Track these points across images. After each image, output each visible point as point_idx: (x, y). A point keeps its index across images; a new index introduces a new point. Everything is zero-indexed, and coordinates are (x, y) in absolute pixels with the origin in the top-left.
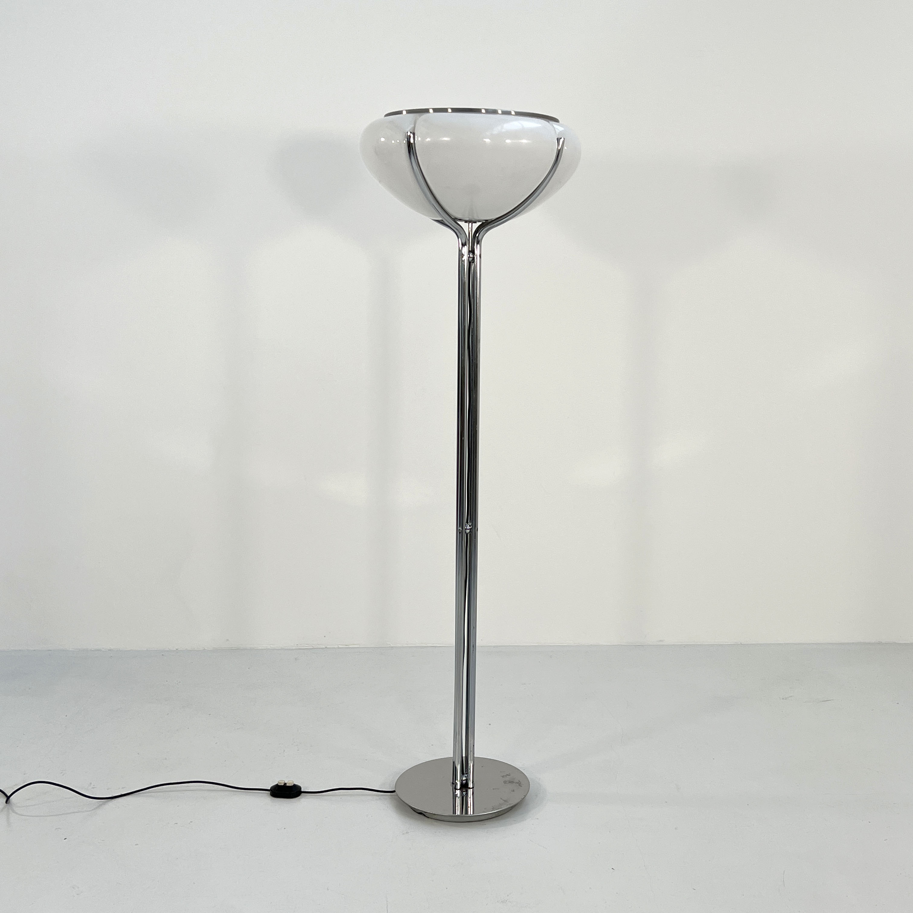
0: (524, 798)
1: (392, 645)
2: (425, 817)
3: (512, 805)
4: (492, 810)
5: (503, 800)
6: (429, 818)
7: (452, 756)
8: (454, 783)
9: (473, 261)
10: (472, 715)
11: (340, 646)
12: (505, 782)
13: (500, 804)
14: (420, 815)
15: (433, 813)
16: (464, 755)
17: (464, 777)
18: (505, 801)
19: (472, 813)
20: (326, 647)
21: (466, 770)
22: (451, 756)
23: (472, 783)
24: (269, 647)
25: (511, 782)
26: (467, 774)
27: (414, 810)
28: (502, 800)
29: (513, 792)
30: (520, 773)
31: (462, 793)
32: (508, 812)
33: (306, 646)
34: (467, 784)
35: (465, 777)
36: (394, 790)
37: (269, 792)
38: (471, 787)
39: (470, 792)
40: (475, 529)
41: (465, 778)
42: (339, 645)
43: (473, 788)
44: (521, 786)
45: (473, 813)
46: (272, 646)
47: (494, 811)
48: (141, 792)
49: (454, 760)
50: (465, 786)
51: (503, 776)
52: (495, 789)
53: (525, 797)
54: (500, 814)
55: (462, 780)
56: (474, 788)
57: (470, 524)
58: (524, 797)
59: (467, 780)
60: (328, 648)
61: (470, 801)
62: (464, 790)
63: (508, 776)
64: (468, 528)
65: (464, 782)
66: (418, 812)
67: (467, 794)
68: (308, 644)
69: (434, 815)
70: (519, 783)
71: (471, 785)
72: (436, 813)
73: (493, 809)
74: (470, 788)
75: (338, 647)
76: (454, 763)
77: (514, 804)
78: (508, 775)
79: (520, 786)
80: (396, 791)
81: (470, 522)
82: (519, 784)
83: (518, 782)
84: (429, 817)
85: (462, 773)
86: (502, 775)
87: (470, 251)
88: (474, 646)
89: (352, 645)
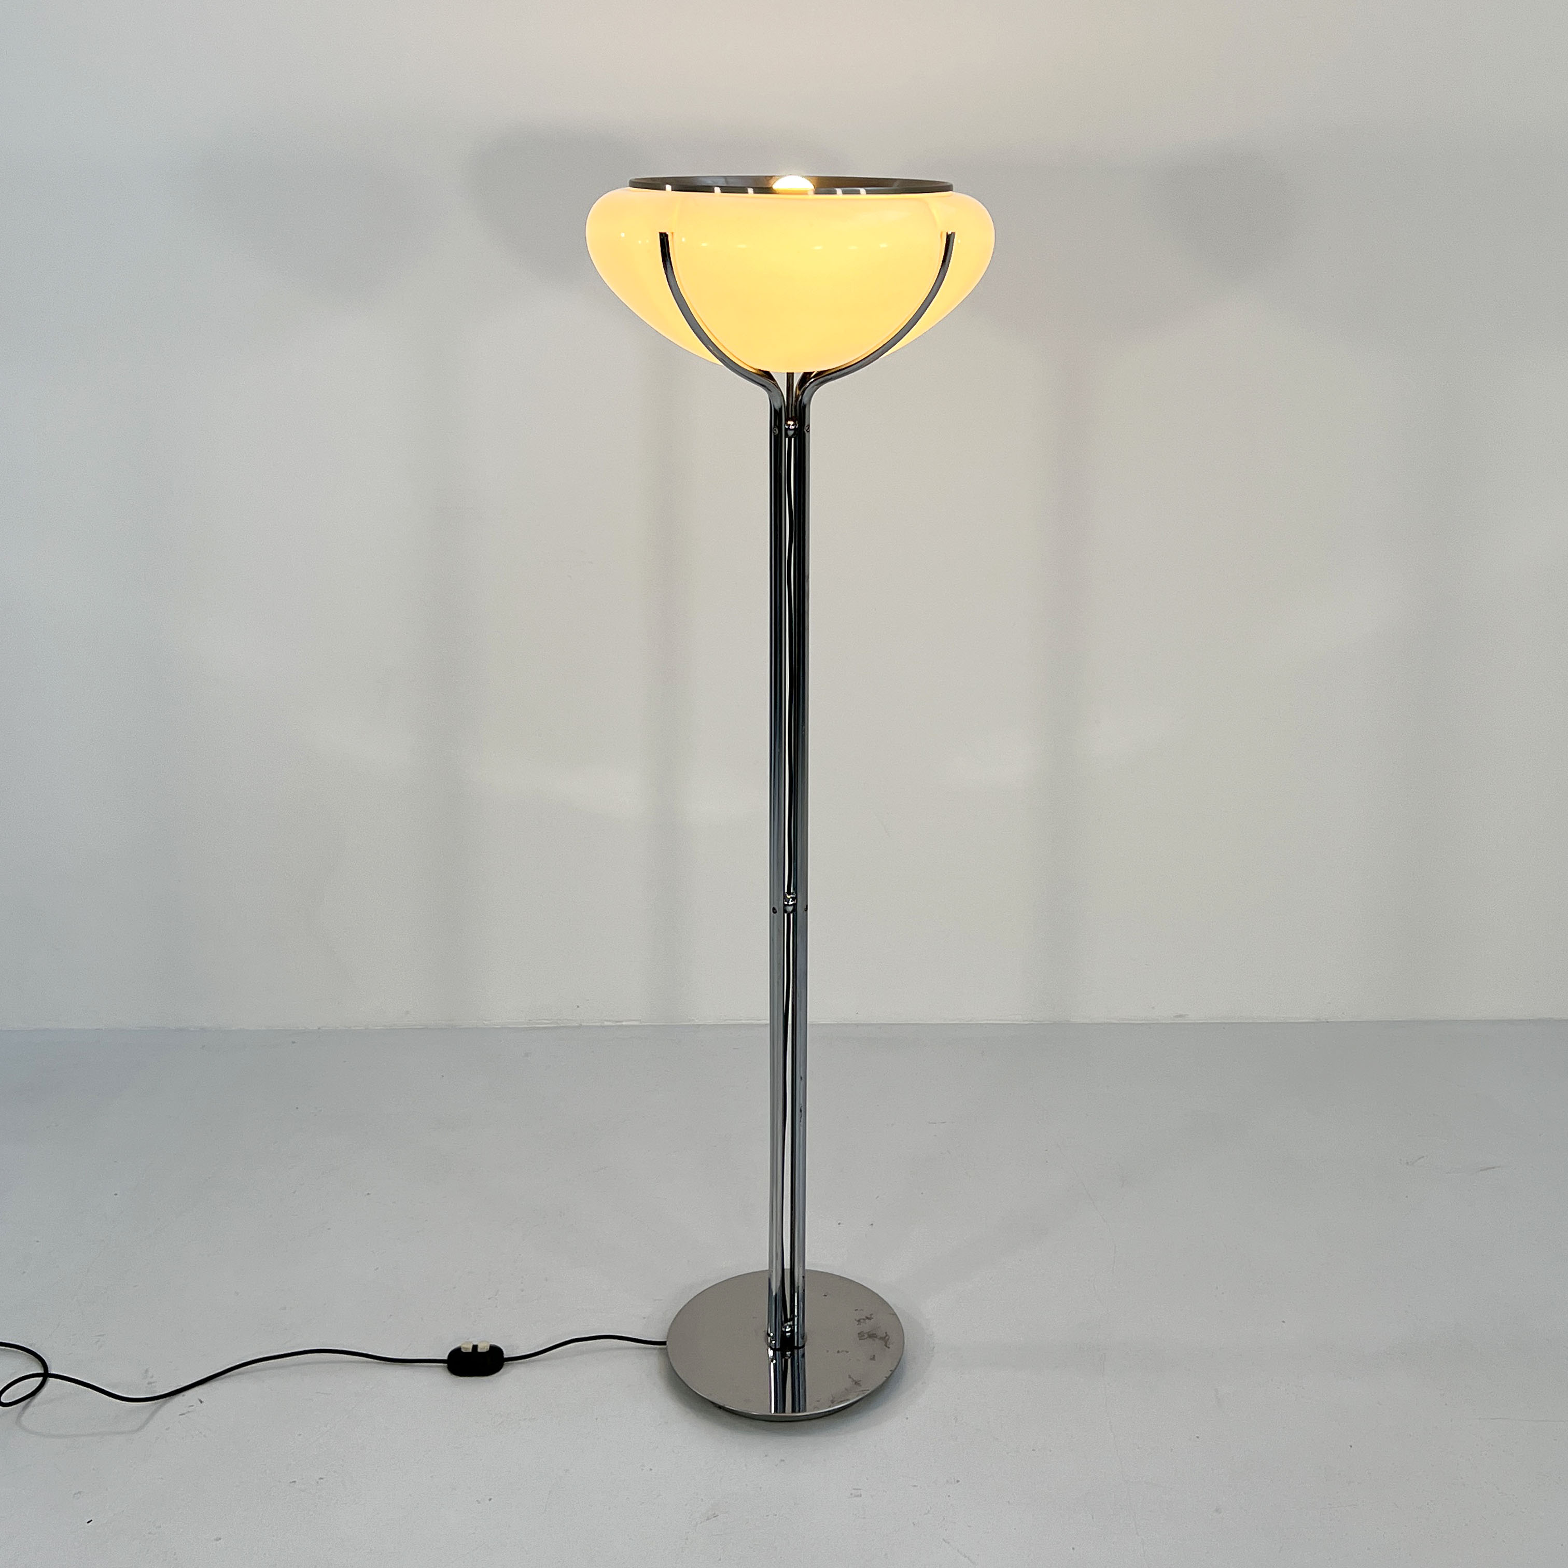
0: (891, 1374)
3: (869, 1391)
5: (852, 1380)
7: (767, 1268)
9: (795, 436)
11: (606, 1023)
12: (861, 1336)
13: (847, 1389)
17: (788, 1327)
18: (855, 1383)
20: (581, 1025)
22: (765, 1269)
23: (803, 1336)
24: (480, 1025)
25: (872, 1336)
26: (792, 1320)
28: (850, 1380)
29: (872, 1361)
30: (889, 1312)
31: (784, 1360)
33: (546, 1023)
34: (792, 1339)
35: (790, 1326)
36: (665, 1340)
37: (446, 1365)
38: (800, 1345)
39: (798, 1356)
40: (803, 905)
41: (790, 1329)
42: (604, 1020)
43: (803, 1347)
44: (890, 1348)
46: (485, 1022)
47: (837, 1405)
48: (232, 1372)
50: (788, 1344)
51: (859, 1321)
52: (842, 1352)
53: (894, 1371)
54: (848, 1409)
55: (783, 1331)
56: (805, 1346)
57: (795, 896)
58: (890, 1372)
59: (792, 1331)
60: (585, 1027)
62: (787, 1353)
63: (868, 1321)
64: (790, 903)
65: (787, 1334)
67: (792, 1360)
68: (550, 1020)
71: (799, 1341)
74: (797, 1348)
75: (602, 1024)
77: (874, 1387)
78: (869, 1319)
79: (886, 1346)
80: (670, 1340)
81: (793, 891)
82: (885, 1339)
83: (884, 1335)
85: (785, 1318)
86: (859, 1318)
87: (790, 419)
88: (803, 1109)
89: (625, 1021)
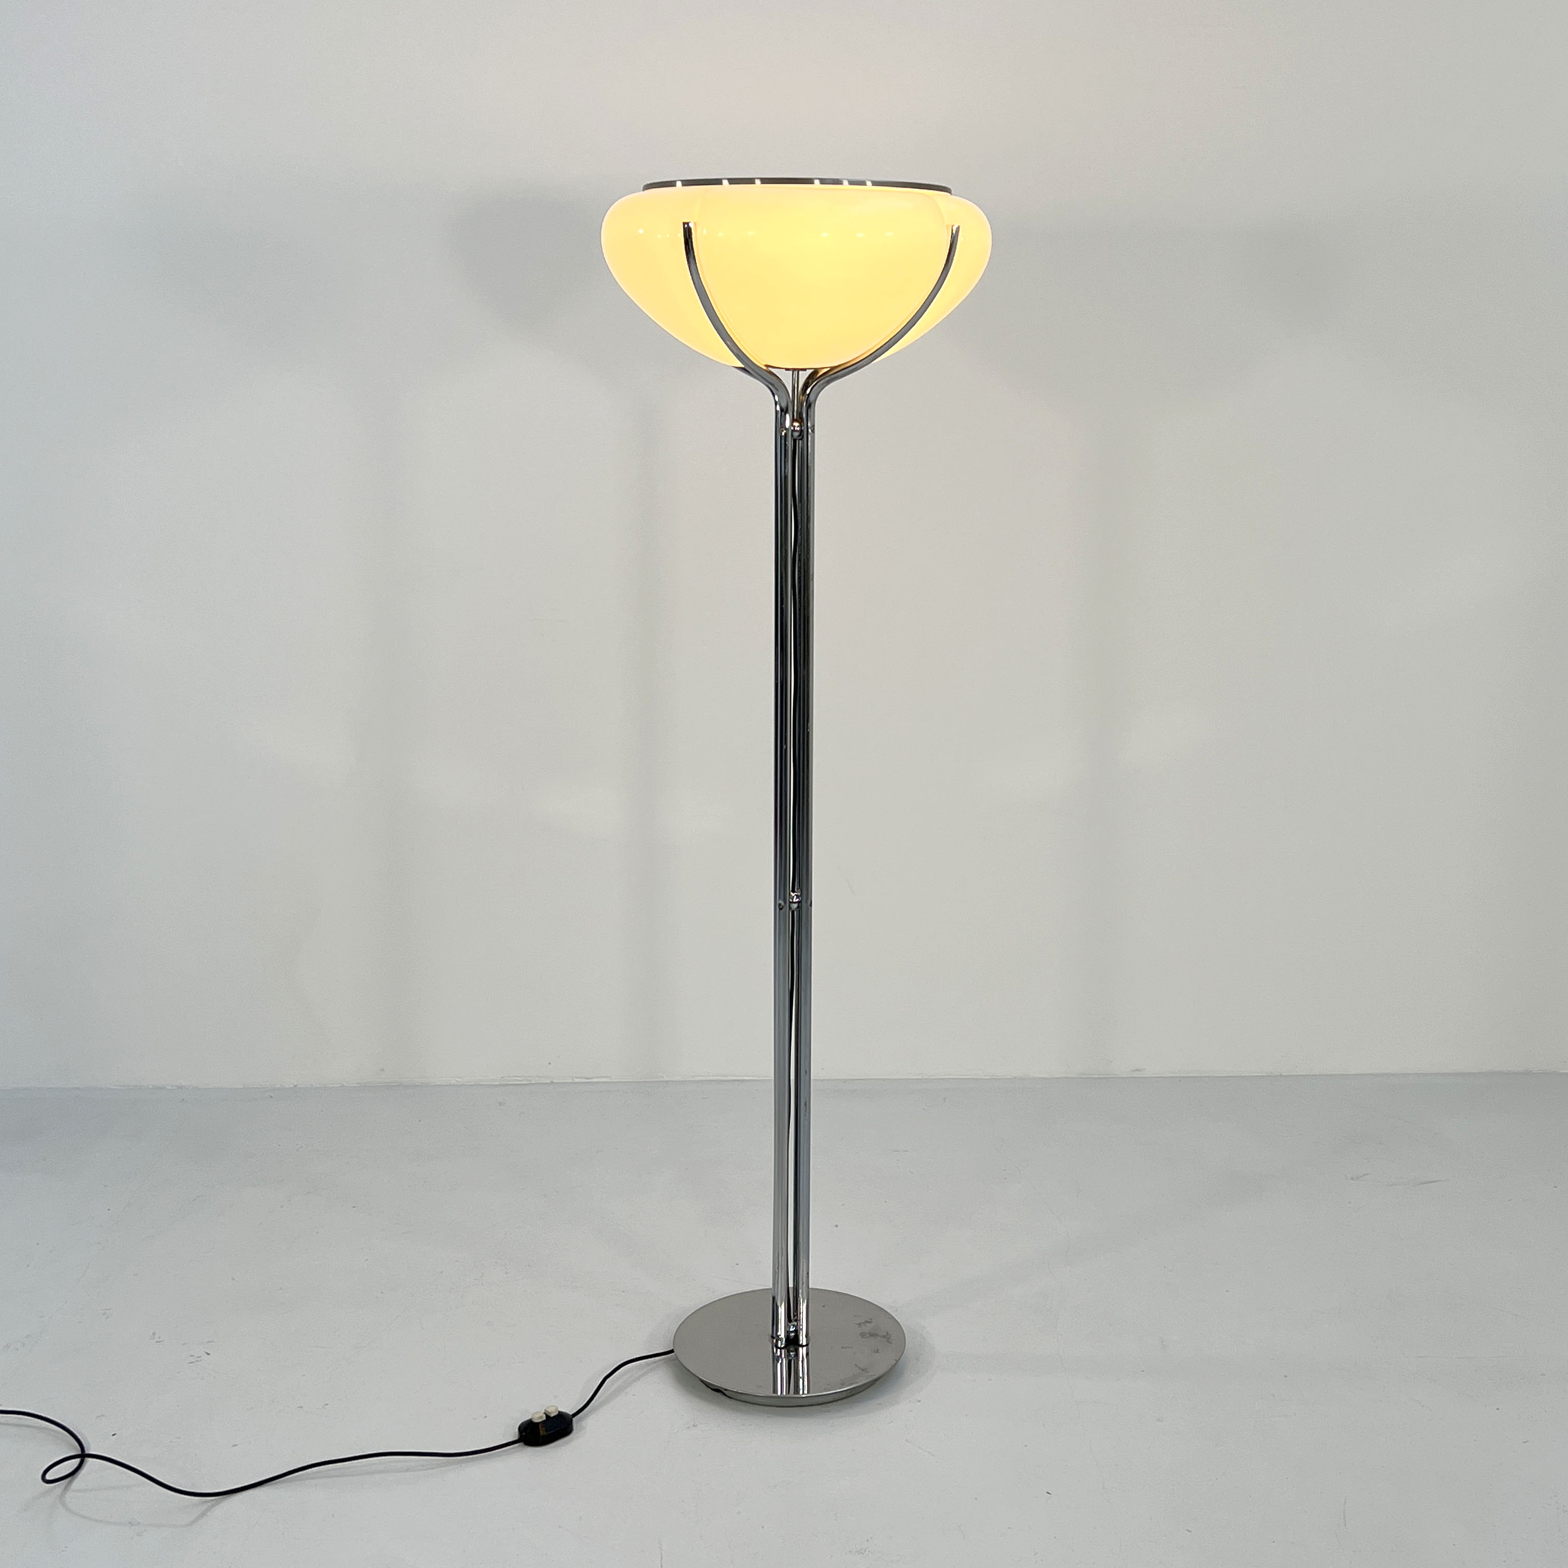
0: (895, 1365)
1: (666, 1079)
2: (724, 1396)
3: (875, 1377)
4: (840, 1386)
5: (860, 1368)
6: (731, 1398)
7: (771, 1287)
8: (775, 1336)
9: (801, 437)
10: (805, 1223)
11: (576, 1080)
12: (863, 1335)
13: (853, 1375)
14: (716, 1393)
15: (740, 1391)
16: (791, 1285)
17: (792, 1326)
18: (863, 1370)
19: (806, 1392)
20: (552, 1082)
21: (795, 1314)
22: (769, 1287)
23: (806, 1337)
24: (453, 1082)
25: (873, 1335)
26: (796, 1320)
27: (707, 1385)
28: (857, 1368)
29: (877, 1354)
30: (889, 1318)
31: (789, 1355)
32: (869, 1387)
33: (518, 1080)
34: (797, 1337)
35: (794, 1326)
36: (671, 1349)
38: (804, 1343)
39: (802, 1351)
40: (807, 902)
41: (794, 1329)
42: (576, 1077)
43: (807, 1345)
44: (891, 1343)
45: (808, 1392)
46: (458, 1079)
47: (844, 1387)
49: (774, 1295)
50: (792, 1342)
51: (860, 1324)
52: (846, 1347)
53: (897, 1362)
54: (854, 1392)
55: (788, 1332)
56: (810, 1345)
57: (799, 894)
58: (895, 1362)
59: (796, 1331)
60: (556, 1083)
61: (802, 1367)
62: (792, 1349)
63: (868, 1324)
64: (794, 900)
65: (791, 1335)
66: (713, 1388)
67: (797, 1355)
68: (522, 1077)
69: (741, 1395)
70: (888, 1336)
71: (803, 1340)
72: (743, 1392)
73: (843, 1385)
74: (802, 1346)
75: (572, 1081)
76: (774, 1298)
77: (878, 1375)
78: (868, 1322)
79: (888, 1342)
80: (674, 1350)
81: (798, 889)
82: (887, 1338)
83: (886, 1334)
84: (731, 1396)
85: (789, 1319)
86: (858, 1322)
87: (795, 420)
88: (807, 1103)
89: (596, 1077)
